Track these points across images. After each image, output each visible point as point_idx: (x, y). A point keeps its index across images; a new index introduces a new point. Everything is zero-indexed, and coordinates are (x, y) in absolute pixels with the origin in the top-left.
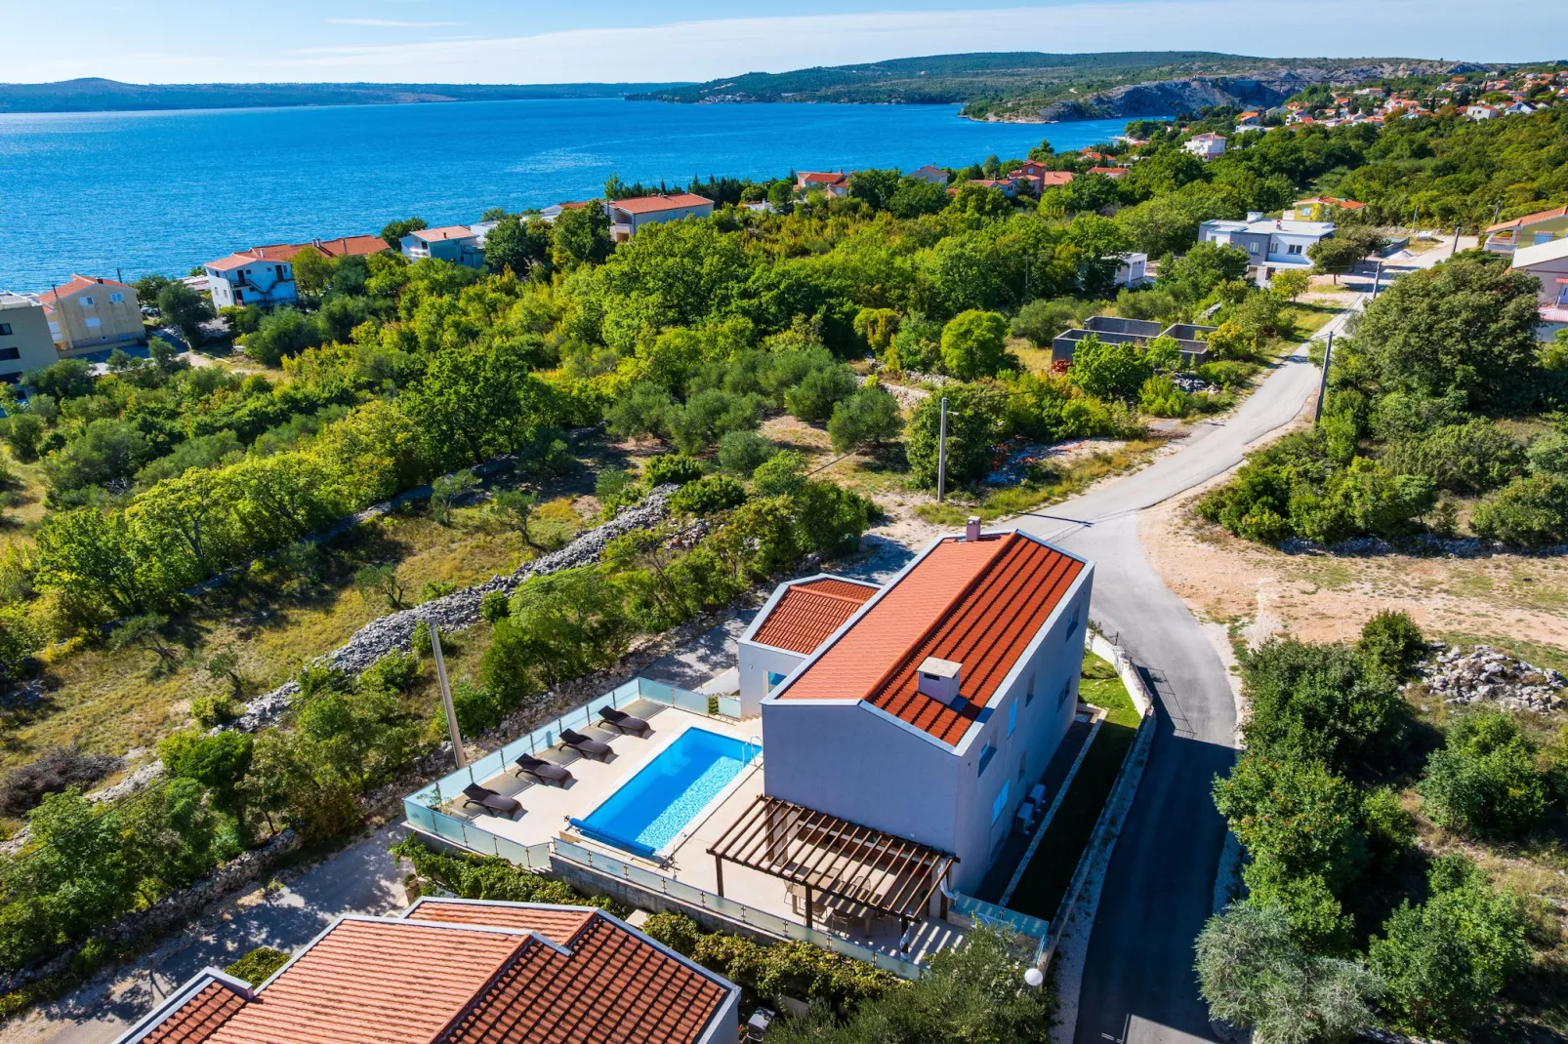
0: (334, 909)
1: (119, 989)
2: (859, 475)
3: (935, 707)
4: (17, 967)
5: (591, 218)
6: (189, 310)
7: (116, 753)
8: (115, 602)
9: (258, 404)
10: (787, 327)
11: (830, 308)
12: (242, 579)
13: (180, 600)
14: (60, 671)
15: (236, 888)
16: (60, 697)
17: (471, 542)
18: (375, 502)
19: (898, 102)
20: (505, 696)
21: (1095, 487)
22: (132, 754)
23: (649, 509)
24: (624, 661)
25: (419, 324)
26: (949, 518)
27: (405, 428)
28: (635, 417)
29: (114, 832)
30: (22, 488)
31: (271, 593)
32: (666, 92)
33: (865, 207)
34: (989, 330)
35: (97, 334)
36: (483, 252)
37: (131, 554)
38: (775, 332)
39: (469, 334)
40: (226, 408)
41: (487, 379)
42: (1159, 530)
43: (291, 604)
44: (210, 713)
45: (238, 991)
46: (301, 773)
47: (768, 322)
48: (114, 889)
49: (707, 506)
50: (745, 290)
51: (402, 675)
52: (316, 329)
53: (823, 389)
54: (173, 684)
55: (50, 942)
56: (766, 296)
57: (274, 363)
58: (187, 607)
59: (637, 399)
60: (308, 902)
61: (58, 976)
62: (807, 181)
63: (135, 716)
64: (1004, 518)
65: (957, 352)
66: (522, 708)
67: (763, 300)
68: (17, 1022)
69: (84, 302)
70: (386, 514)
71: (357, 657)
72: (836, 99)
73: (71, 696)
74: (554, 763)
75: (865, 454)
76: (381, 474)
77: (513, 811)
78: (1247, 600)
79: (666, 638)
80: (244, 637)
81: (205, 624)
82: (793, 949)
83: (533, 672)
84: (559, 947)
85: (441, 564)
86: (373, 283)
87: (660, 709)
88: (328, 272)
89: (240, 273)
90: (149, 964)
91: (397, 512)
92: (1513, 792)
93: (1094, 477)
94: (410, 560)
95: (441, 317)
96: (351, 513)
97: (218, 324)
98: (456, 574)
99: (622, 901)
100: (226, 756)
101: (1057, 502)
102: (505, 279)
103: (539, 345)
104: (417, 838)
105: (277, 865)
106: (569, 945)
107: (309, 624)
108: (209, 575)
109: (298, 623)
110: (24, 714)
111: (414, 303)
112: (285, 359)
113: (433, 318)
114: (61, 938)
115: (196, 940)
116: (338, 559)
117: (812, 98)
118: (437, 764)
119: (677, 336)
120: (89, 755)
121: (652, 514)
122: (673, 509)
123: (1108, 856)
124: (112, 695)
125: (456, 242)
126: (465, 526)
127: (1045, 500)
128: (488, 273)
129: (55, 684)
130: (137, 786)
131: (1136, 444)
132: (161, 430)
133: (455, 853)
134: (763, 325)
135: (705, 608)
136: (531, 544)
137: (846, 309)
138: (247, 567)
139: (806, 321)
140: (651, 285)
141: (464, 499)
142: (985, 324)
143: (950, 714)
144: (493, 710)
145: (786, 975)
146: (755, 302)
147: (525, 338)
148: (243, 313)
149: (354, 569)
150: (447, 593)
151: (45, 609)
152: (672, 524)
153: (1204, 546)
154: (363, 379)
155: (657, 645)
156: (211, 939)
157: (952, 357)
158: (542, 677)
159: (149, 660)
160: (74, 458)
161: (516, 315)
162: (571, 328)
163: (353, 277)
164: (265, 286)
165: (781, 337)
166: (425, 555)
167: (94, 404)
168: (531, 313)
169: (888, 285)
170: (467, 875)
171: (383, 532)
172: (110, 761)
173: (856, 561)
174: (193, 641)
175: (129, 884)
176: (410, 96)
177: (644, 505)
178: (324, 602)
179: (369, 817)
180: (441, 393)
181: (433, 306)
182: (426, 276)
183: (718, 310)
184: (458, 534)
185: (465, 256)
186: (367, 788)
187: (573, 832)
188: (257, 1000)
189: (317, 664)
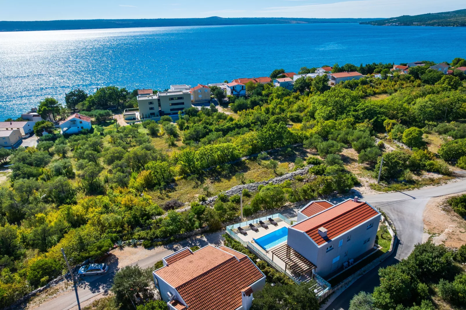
0: (211, 243)
1: (175, 246)
2: (363, 170)
3: (320, 237)
4: (161, 238)
5: (323, 79)
6: (220, 95)
7: (184, 202)
8: (190, 170)
9: (229, 125)
10: (363, 122)
11: (378, 118)
12: (215, 169)
13: (202, 171)
14: (178, 183)
15: (197, 234)
16: (177, 188)
17: (263, 170)
18: (246, 156)
19: (457, 26)
20: (254, 210)
21: (425, 188)
22: (186, 203)
23: (304, 170)
24: (282, 207)
25: (271, 106)
26: (377, 188)
27: (256, 140)
28: (311, 144)
29: (180, 219)
30: (179, 137)
31: (219, 173)
32: (373, 22)
33: (412, 78)
34: (417, 134)
35: (200, 99)
36: (293, 85)
37: (195, 160)
38: (360, 123)
39: (283, 110)
40: (222, 124)
41: (276, 131)
42: (434, 204)
43: (223, 177)
44: (201, 199)
45: (190, 252)
46: (212, 217)
47: (359, 119)
48: (178, 229)
49: (317, 173)
50: (355, 109)
51: (237, 200)
52: (247, 104)
53: (363, 144)
54: (197, 190)
55: (166, 235)
56: (360, 112)
57: (236, 112)
58: (203, 173)
59: (313, 139)
60: (207, 240)
61: (167, 241)
62: (396, 68)
63: (189, 195)
64: (392, 191)
65: (406, 139)
66: (257, 213)
67: (359, 113)
68: (160, 247)
69: (199, 91)
70: (247, 159)
71: (231, 193)
72: (433, 25)
73: (179, 188)
74: (256, 227)
75: (368, 164)
76: (248, 150)
77: (245, 234)
78: (442, 230)
79: (293, 204)
80: (212, 183)
81: (206, 178)
82: (281, 274)
83: (261, 206)
84: (238, 260)
85: (255, 174)
86: (264, 92)
87: (281, 221)
88: (254, 88)
89: (234, 87)
90: (180, 244)
91: (250, 159)
92: (460, 294)
93: (425, 185)
94: (249, 172)
95: (277, 105)
96: (240, 157)
97: (226, 99)
98: (257, 177)
99: (256, 256)
100: (200, 210)
101: (410, 190)
102: (297, 94)
103: (299, 116)
104: (227, 234)
105: (204, 232)
106: (240, 260)
107: (225, 182)
108: (209, 167)
109: (223, 182)
110: (170, 190)
111: (272, 99)
112: (238, 112)
113: (275, 105)
114: (168, 235)
115: (188, 242)
116: (235, 168)
117: (424, 25)
118: (238, 220)
119: (330, 122)
120: (179, 201)
121: (304, 172)
122: (310, 171)
123: (358, 278)
124: (186, 190)
125: (287, 82)
126: (263, 165)
127: (407, 189)
128: (293, 92)
129: (176, 185)
130: (186, 210)
131: (446, 177)
132: (208, 129)
133: (233, 239)
134: (358, 119)
135: (305, 199)
136: (276, 173)
137: (382, 118)
138: (216, 167)
139: (368, 121)
140: (330, 104)
141: (265, 159)
142: (416, 132)
143: (322, 239)
144: (251, 212)
145: (278, 278)
146: (357, 113)
147: (295, 113)
148: (232, 97)
149: (237, 171)
150: (252, 183)
151: (177, 168)
152: (308, 175)
153: (443, 212)
154: (254, 121)
155: (290, 205)
156: (190, 242)
157: (405, 139)
158: (264, 207)
159: (193, 184)
160: (189, 133)
161: (295, 107)
162: (308, 112)
163: (259, 90)
164: (238, 91)
165: (361, 124)
166: (252, 171)
167: (196, 119)
168: (299, 106)
169: (399, 112)
170: (233, 243)
171: (246, 163)
172: (182, 204)
173: (346, 195)
174: (202, 182)
175: (180, 229)
176: (295, 22)
177: (303, 169)
178: (229, 178)
179: (222, 227)
180: (266, 132)
181: (276, 101)
182: (276, 93)
183: (346, 114)
184: (261, 167)
185: (289, 86)
186: (224, 222)
187: (253, 241)
188: (193, 254)
189: (223, 193)
